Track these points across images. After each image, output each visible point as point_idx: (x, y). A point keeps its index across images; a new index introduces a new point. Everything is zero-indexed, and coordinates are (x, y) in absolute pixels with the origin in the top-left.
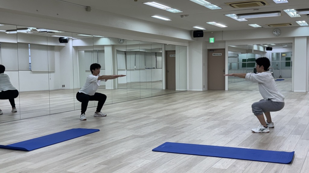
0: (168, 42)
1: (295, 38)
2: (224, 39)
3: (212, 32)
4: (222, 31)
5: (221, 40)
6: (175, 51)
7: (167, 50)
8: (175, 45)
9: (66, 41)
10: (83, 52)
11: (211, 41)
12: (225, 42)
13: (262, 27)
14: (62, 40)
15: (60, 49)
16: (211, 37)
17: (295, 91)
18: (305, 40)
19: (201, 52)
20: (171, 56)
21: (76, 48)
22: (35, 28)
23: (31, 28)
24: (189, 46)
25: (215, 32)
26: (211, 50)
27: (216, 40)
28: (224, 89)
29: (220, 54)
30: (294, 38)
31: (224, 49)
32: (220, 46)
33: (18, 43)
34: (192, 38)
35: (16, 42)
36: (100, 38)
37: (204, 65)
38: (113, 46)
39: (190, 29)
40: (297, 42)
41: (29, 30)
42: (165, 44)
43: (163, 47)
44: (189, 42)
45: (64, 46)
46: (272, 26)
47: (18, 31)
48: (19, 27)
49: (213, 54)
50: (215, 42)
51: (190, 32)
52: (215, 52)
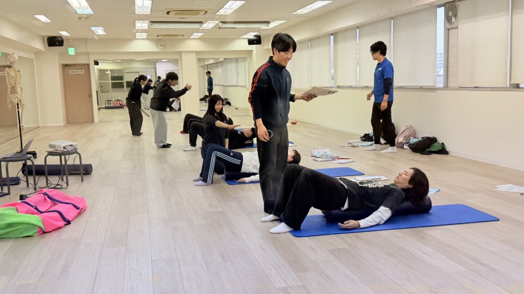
1: (183, 53)
2: (89, 51)
3: (71, 40)
4: (86, 39)
5: (84, 50)
11: (70, 52)
16: (70, 47)
18: (194, 54)
19: (58, 68)
24: (38, 58)
25: (76, 41)
26: (67, 65)
27: (79, 51)
28: (93, 121)
29: (81, 71)
30: (180, 53)
31: (88, 65)
32: (82, 60)
34: (45, 48)
37: (61, 87)
40: (184, 56)
44: (37, 53)
49: (71, 72)
50: (77, 53)
51: (43, 37)
52: (73, 68)
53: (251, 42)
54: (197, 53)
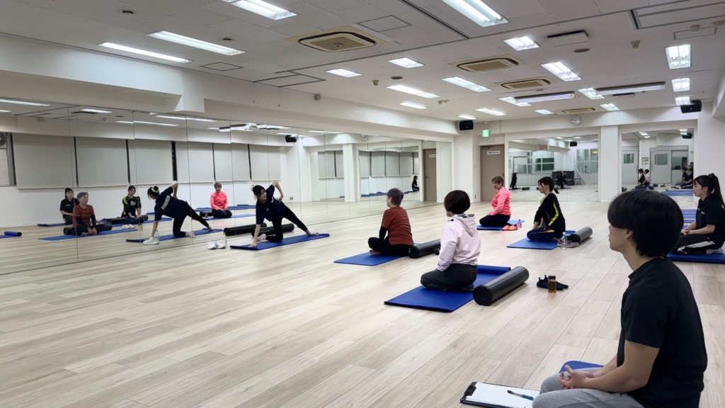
0: (426, 138)
1: (601, 128)
2: (503, 132)
4: (500, 121)
5: (498, 132)
6: (434, 150)
7: (425, 148)
8: (435, 142)
9: (294, 140)
10: (316, 153)
11: (484, 134)
12: (503, 135)
13: (555, 114)
14: (290, 139)
15: (287, 149)
16: (485, 129)
17: (602, 201)
18: (616, 130)
19: (471, 150)
20: (431, 156)
21: (308, 149)
22: (255, 125)
23: (250, 124)
24: (455, 141)
25: (489, 123)
26: (484, 147)
27: (492, 133)
29: (497, 152)
30: (599, 128)
31: (503, 145)
32: (497, 141)
33: (232, 143)
34: (458, 131)
35: (230, 143)
36: (337, 134)
37: (475, 167)
38: (354, 145)
39: (455, 119)
40: (604, 133)
41: (247, 127)
42: (422, 141)
43: (419, 144)
44: (455, 137)
45: (292, 147)
46: (568, 113)
47: (232, 129)
48: (233, 123)
49: (489, 153)
50: (490, 135)
51: (455, 123)
52: (490, 149)
53: (685, 109)
54: (620, 127)
